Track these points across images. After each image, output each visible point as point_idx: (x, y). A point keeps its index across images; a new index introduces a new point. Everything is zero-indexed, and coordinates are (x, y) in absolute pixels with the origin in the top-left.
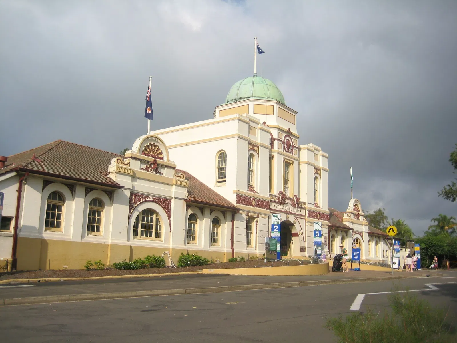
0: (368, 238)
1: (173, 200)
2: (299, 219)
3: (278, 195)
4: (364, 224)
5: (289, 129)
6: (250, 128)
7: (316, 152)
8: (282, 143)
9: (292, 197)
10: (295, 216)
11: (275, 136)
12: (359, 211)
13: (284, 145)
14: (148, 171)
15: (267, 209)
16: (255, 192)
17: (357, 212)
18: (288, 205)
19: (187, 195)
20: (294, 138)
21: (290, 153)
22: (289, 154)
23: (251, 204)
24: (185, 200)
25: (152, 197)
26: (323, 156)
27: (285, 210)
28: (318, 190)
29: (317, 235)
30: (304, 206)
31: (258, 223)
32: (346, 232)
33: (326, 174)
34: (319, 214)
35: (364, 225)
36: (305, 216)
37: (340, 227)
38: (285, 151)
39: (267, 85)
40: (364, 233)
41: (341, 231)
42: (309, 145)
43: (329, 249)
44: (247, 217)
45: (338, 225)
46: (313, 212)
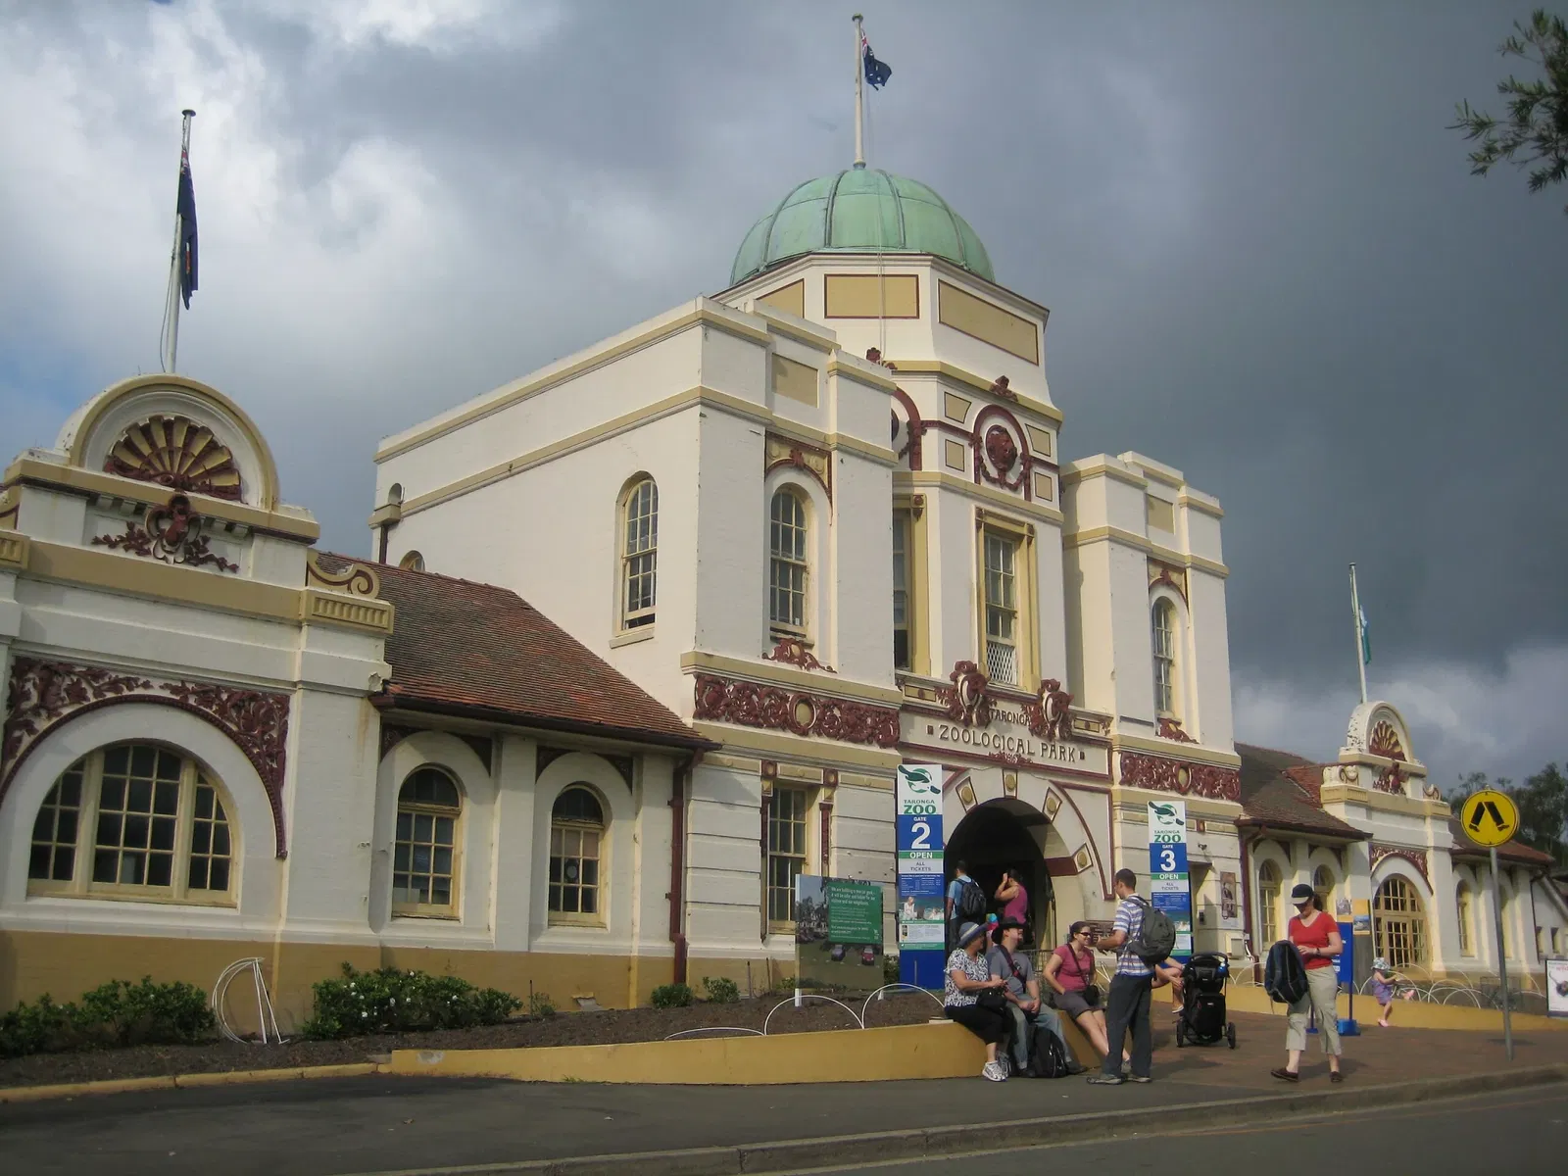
0: (1452, 879)
1: (296, 701)
2: (1073, 794)
3: (948, 681)
4: (1429, 811)
5: (1004, 381)
6: (778, 365)
7: (1154, 488)
8: (965, 442)
9: (1029, 688)
10: (1054, 779)
11: (929, 411)
12: (1401, 756)
13: (977, 451)
14: (142, 552)
15: (884, 745)
16: (815, 664)
17: (1387, 761)
18: (1009, 730)
19: (386, 672)
20: (1029, 423)
21: (1014, 488)
22: (1007, 492)
23: (788, 723)
24: (371, 696)
25: (162, 682)
26: (1192, 506)
27: (996, 752)
28: (1178, 660)
29: (1168, 865)
30: (1102, 734)
31: (835, 812)
32: (1340, 852)
33: (1217, 588)
34: (1182, 767)
35: (1428, 820)
36: (1109, 779)
37: (1300, 828)
38: (983, 479)
39: (896, 195)
40: (1430, 856)
41: (1312, 848)
42: (1120, 457)
43: (1248, 929)
44: (767, 784)
45: (1293, 816)
46: (1152, 760)
